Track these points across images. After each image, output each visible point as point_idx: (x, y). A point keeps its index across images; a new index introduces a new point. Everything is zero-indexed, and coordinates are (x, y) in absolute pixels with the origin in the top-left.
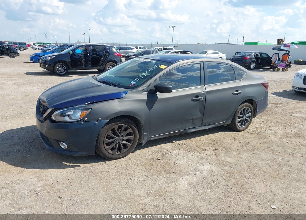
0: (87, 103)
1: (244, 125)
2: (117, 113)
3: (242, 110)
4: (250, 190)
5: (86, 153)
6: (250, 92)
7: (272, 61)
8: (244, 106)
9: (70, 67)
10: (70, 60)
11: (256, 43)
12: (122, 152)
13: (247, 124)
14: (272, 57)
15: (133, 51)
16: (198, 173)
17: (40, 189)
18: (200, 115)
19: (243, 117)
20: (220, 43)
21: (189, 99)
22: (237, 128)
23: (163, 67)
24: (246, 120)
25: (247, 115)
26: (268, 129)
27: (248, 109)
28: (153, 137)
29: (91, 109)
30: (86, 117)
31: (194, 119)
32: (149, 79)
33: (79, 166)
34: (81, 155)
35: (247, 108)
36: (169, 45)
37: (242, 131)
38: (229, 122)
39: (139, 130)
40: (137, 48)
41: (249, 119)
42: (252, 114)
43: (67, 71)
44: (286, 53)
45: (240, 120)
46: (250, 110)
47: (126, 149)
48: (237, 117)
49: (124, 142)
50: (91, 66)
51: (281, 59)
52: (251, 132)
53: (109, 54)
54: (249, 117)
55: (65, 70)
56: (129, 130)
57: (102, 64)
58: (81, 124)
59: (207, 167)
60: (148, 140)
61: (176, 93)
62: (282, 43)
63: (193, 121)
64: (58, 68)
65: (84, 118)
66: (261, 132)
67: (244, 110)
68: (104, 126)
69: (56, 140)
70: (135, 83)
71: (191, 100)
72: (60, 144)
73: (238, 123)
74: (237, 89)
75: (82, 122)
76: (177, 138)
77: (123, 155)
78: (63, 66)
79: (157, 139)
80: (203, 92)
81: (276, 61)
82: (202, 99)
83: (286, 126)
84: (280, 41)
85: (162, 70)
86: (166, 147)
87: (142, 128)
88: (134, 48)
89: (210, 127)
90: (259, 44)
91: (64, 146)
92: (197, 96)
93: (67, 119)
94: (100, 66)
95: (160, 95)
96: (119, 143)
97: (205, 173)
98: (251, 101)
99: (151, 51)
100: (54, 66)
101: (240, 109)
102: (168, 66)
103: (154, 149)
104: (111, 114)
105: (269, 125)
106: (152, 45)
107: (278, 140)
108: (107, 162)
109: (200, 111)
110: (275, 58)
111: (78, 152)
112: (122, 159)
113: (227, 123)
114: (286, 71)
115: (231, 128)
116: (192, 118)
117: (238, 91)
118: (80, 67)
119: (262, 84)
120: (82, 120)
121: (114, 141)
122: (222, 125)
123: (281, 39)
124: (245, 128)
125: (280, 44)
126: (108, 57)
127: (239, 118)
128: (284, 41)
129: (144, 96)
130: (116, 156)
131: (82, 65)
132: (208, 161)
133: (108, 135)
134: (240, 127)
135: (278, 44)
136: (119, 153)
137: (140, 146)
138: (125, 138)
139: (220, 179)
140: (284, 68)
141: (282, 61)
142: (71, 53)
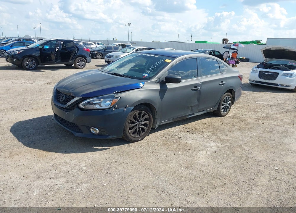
0: (115, 92)
1: (226, 111)
2: (139, 101)
3: (225, 98)
4: (254, 159)
5: (115, 136)
6: (231, 83)
7: (224, 58)
8: (226, 95)
9: (40, 61)
10: (39, 54)
11: (205, 42)
12: (141, 136)
13: (228, 110)
14: (223, 55)
15: (92, 46)
16: (210, 149)
17: (86, 168)
18: (197, 103)
19: (225, 104)
20: (172, 42)
21: (190, 89)
22: (221, 114)
23: (168, 61)
24: (227, 106)
25: (228, 103)
26: (243, 114)
27: (229, 98)
28: (164, 122)
29: (120, 98)
30: (117, 104)
31: (193, 106)
32: (159, 71)
33: (107, 149)
34: (111, 138)
35: (228, 96)
36: (126, 42)
37: (224, 116)
38: (216, 109)
39: (154, 117)
40: (95, 43)
41: (229, 106)
42: (231, 102)
43: (37, 66)
44: (235, 52)
45: (223, 106)
46: (230, 98)
47: (144, 133)
48: (221, 105)
49: (142, 126)
50: (60, 60)
51: (231, 56)
52: (232, 117)
53: (78, 49)
54: (229, 104)
55: (34, 65)
56: (146, 116)
57: (72, 59)
58: (113, 110)
59: (213, 144)
60: (159, 125)
61: (184, 83)
62: (227, 43)
63: (192, 108)
64: (27, 62)
65: (115, 105)
66: (239, 116)
67: (227, 98)
68: (131, 111)
69: (86, 126)
70: (148, 75)
71: (192, 90)
72: (91, 130)
73: (222, 109)
74: (222, 80)
75: (114, 109)
76: (176, 123)
77: (142, 138)
78: (32, 61)
79: (166, 124)
80: (200, 83)
81: (227, 58)
82: (200, 89)
83: (256, 112)
84: (225, 41)
85: (168, 63)
86: (172, 131)
87: (156, 114)
88: (93, 43)
89: (202, 113)
90: (208, 43)
91: (96, 131)
92: (196, 87)
93: (97, 107)
94: (70, 61)
95: (170, 86)
96: (139, 127)
97: (214, 149)
98: (231, 91)
99: (113, 47)
100: (22, 61)
101: (224, 98)
102: (172, 61)
103: (163, 133)
104: (136, 102)
105: (242, 111)
106: (108, 41)
107: (255, 122)
108: (130, 144)
109: (197, 100)
110: (226, 56)
111: (109, 136)
112: (141, 141)
113: (214, 110)
114: (235, 67)
115: (216, 114)
116: (191, 106)
117: (222, 82)
118: (50, 61)
119: (239, 76)
120: (113, 107)
121: (135, 125)
122: (210, 111)
123: (226, 39)
124: (226, 114)
125: (225, 43)
126: (78, 52)
127: (223, 105)
128: (228, 41)
129: (157, 87)
130: (137, 139)
131: (51, 60)
132: (211, 140)
133: (131, 120)
134: (223, 113)
135: (223, 43)
136: (138, 136)
137: (153, 130)
138: (143, 123)
139: (228, 152)
140: (234, 65)
141: (232, 58)
142: (41, 47)
